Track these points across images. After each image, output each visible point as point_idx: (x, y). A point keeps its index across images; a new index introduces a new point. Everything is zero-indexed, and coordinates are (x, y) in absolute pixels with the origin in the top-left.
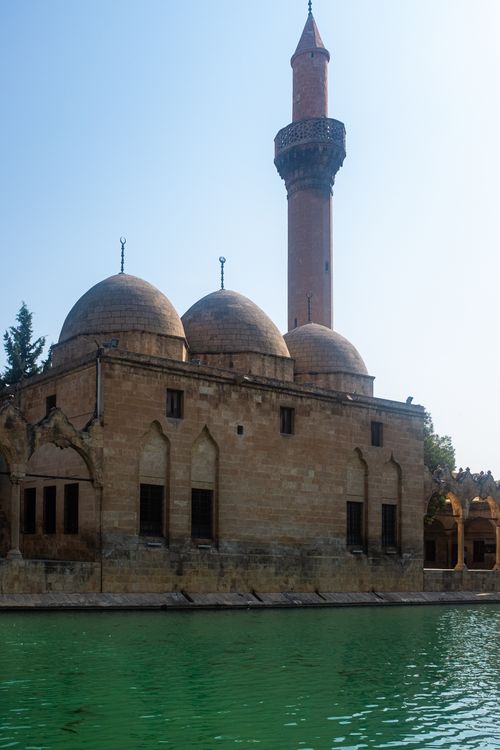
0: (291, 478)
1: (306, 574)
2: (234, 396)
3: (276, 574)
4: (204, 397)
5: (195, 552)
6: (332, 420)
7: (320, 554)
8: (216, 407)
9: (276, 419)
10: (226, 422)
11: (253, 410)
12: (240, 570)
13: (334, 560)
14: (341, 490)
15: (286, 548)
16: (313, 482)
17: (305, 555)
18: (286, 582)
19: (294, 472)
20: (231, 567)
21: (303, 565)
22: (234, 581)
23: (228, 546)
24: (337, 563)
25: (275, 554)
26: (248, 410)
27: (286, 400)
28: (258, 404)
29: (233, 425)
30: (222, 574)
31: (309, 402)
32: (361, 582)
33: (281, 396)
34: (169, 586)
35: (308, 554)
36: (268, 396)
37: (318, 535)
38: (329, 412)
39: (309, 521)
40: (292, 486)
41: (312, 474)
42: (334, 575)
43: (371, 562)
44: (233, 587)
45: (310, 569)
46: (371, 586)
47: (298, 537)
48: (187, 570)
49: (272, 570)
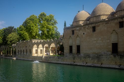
0: (95, 41)
1: (99, 60)
2: (83, 28)
3: (92, 60)
4: (77, 30)
5: (76, 56)
6: (106, 26)
7: (103, 56)
8: (79, 31)
9: (91, 30)
10: (81, 33)
11: (86, 29)
12: (84, 59)
13: (107, 57)
14: (109, 41)
15: (94, 55)
16: (101, 40)
17: (98, 56)
18: (94, 62)
19: (95, 39)
20: (82, 58)
21: (98, 58)
22: (83, 61)
23: (82, 54)
24: (108, 58)
25: (91, 56)
26: (85, 30)
27: (93, 25)
28: (87, 28)
29: (83, 33)
30: (81, 60)
31: (99, 24)
32: (116, 62)
33: (92, 25)
34: (72, 61)
35: (99, 56)
36: (89, 26)
37: (102, 52)
38: (105, 24)
39: (99, 49)
40: (95, 42)
41: (100, 39)
42: (107, 60)
43: (119, 58)
44: (83, 62)
45: (100, 59)
46: (120, 64)
47: (97, 52)
48: (75, 59)
49: (91, 59)
